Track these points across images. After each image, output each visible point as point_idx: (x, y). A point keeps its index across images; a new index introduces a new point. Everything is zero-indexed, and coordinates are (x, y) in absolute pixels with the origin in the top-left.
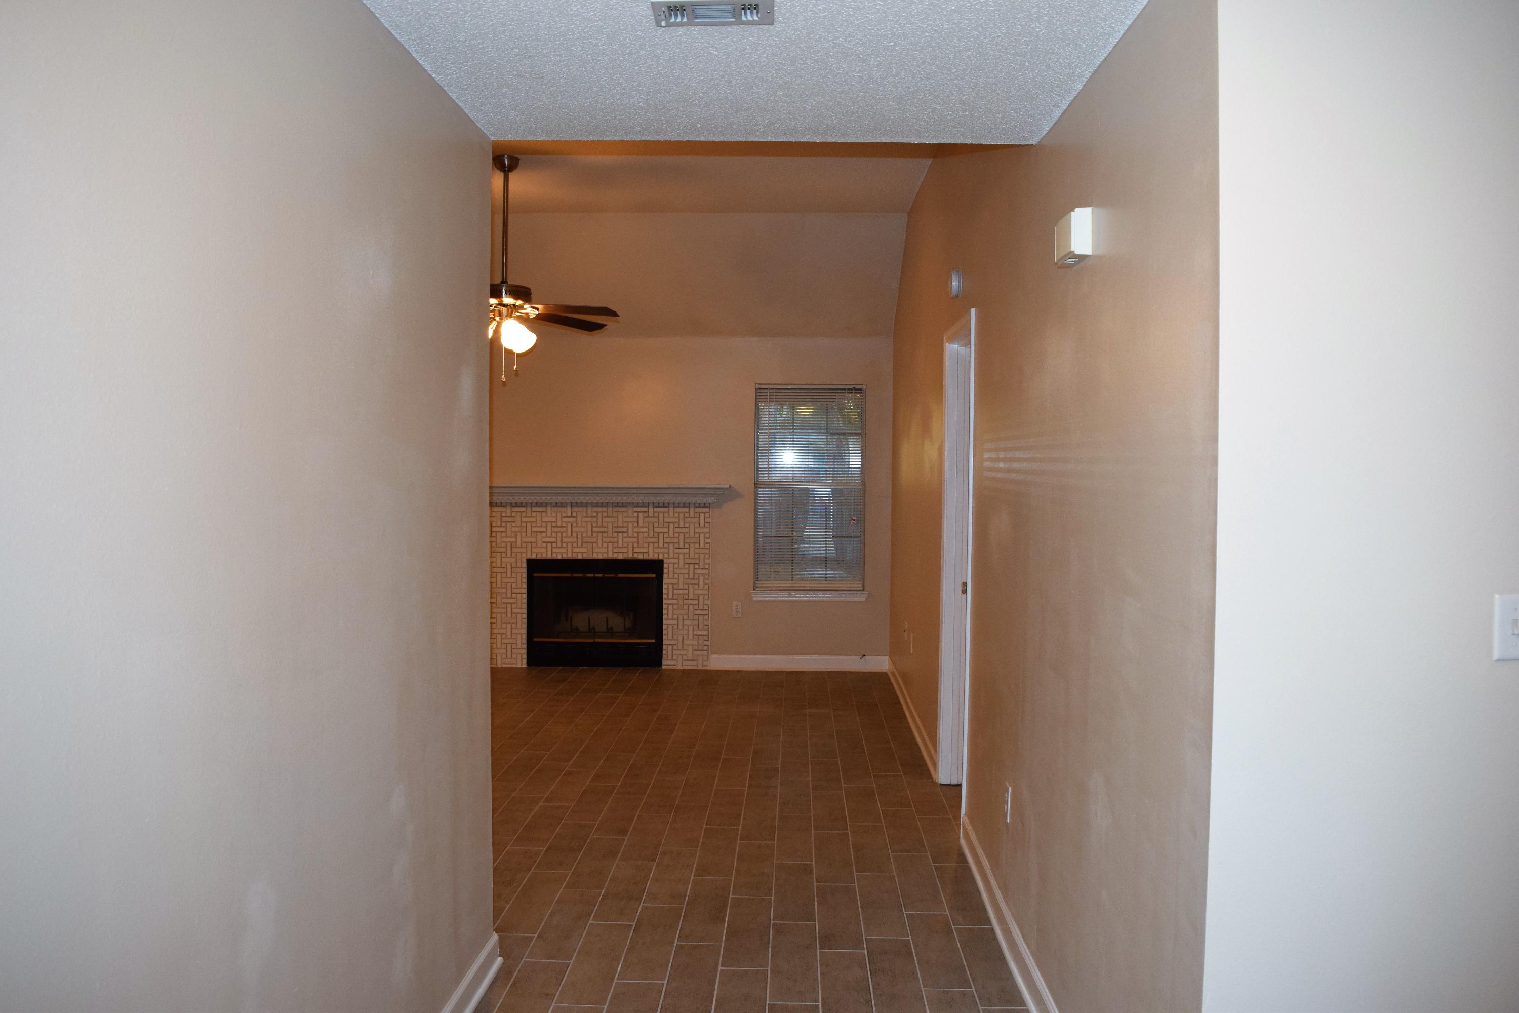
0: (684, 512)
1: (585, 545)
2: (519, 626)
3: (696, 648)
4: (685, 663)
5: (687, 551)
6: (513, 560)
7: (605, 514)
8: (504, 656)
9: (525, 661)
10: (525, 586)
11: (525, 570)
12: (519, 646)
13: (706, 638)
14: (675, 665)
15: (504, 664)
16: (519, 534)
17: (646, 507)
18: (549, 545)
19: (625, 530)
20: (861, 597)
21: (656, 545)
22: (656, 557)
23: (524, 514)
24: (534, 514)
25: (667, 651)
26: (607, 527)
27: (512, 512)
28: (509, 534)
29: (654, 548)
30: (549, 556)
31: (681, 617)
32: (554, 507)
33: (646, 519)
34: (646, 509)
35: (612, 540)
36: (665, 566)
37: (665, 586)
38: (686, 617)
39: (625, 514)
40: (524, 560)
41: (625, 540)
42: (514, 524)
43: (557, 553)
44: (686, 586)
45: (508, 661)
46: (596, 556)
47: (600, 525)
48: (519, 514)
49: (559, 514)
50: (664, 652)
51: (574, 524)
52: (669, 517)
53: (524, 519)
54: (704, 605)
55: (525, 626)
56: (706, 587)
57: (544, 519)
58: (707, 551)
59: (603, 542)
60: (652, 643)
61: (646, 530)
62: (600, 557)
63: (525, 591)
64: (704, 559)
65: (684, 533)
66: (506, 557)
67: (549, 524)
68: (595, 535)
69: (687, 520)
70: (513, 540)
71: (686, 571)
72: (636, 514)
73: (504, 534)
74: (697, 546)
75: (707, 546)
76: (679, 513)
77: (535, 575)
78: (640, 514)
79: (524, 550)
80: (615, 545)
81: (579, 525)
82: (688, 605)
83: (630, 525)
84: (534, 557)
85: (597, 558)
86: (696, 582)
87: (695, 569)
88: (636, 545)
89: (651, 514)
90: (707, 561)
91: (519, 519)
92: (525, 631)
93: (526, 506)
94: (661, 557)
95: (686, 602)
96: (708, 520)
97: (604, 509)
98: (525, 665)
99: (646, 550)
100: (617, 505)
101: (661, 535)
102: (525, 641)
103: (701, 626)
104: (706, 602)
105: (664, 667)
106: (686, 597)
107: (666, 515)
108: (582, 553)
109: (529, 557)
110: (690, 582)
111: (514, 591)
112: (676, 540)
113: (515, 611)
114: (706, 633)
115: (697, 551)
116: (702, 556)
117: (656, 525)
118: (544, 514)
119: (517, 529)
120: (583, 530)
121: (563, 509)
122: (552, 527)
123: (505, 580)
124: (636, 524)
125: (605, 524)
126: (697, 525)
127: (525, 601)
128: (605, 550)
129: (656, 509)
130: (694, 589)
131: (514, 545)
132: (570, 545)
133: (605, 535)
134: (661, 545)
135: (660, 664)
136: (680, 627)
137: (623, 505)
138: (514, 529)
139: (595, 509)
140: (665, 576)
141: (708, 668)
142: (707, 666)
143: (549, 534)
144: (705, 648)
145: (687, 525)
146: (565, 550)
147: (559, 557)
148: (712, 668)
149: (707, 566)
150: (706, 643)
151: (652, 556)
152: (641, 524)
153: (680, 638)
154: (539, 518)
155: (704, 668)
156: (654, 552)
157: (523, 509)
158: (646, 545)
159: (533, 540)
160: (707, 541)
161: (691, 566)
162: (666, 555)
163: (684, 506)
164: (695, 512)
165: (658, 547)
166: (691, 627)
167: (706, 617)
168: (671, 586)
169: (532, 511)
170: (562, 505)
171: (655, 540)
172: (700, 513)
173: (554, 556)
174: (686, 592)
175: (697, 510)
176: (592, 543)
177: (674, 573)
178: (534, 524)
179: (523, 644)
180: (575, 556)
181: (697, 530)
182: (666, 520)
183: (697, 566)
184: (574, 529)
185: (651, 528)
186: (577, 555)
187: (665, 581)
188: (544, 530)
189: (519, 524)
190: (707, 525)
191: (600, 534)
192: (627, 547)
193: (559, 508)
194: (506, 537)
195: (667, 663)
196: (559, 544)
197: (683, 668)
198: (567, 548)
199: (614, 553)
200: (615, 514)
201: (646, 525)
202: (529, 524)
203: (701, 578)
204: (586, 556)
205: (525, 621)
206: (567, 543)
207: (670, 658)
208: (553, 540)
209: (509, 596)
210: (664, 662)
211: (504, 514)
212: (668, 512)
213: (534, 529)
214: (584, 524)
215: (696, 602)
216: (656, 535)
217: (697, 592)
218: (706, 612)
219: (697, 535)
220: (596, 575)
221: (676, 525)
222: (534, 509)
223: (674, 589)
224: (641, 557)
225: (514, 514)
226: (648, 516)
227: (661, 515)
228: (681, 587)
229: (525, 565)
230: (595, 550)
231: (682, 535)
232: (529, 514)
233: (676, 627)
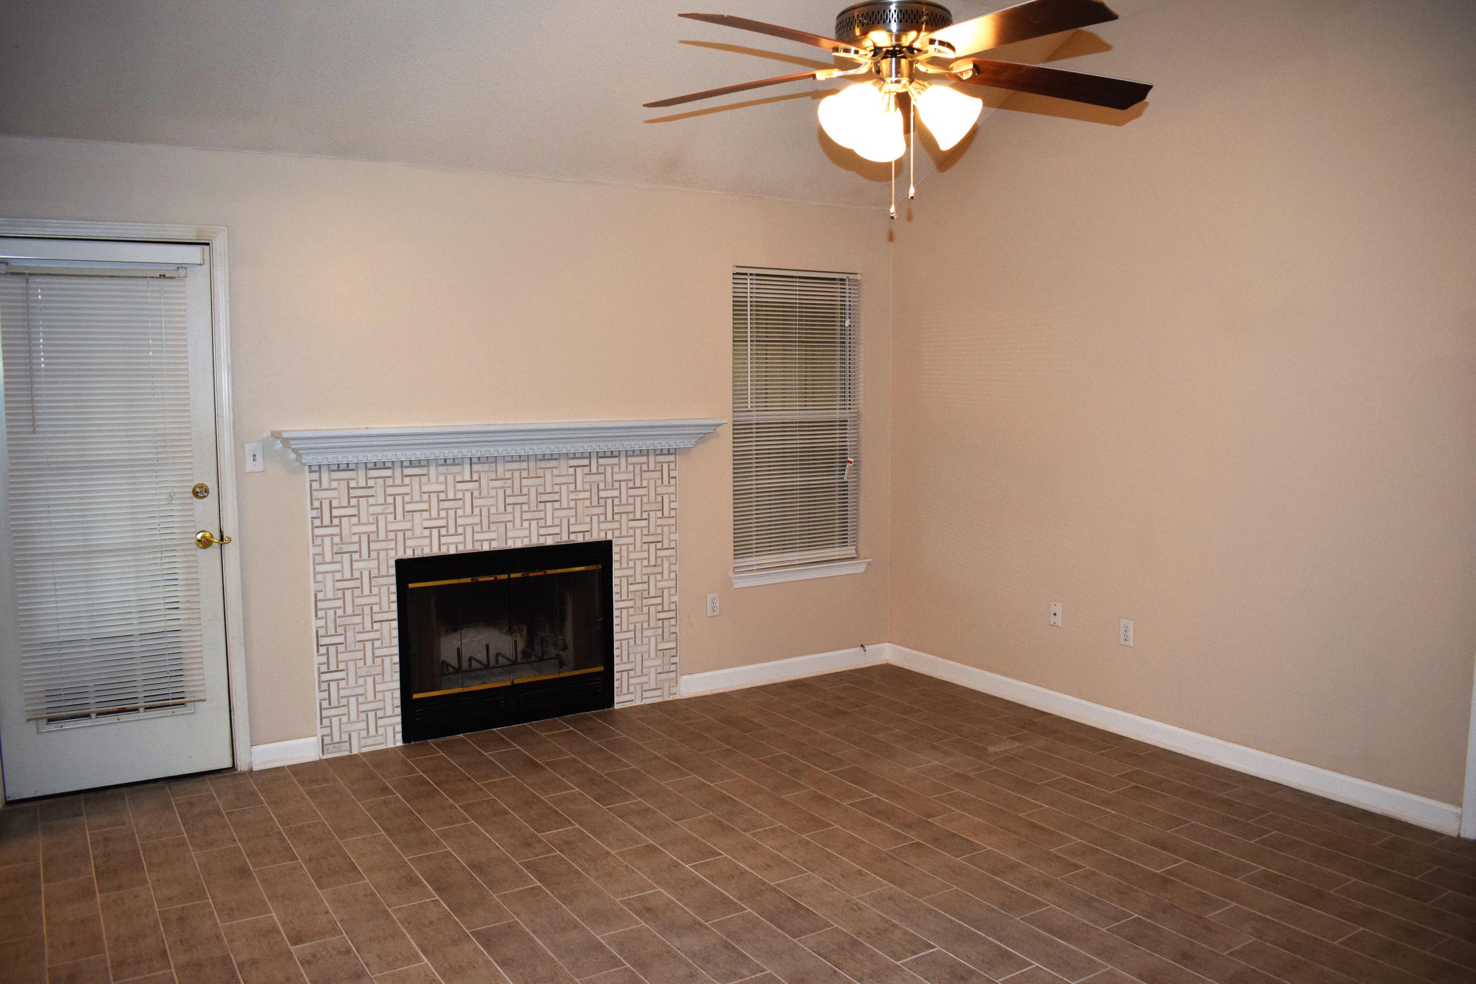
0: (641, 464)
1: (494, 527)
2: (387, 677)
3: (660, 670)
4: (645, 694)
5: (645, 523)
6: (373, 564)
7: (525, 474)
8: (364, 733)
9: (399, 736)
10: (394, 606)
11: (394, 580)
12: (389, 712)
13: (673, 652)
14: (632, 701)
15: (363, 747)
16: (381, 518)
17: (586, 458)
18: (435, 532)
19: (556, 497)
20: (857, 568)
21: (602, 518)
22: (602, 537)
23: (389, 482)
24: (407, 480)
25: (620, 681)
26: (528, 495)
27: (367, 479)
28: (364, 520)
29: (599, 522)
30: (436, 551)
31: (638, 626)
32: (440, 465)
33: (588, 478)
34: (586, 462)
35: (537, 515)
36: (615, 549)
37: (615, 581)
38: (645, 625)
39: (556, 472)
40: (392, 563)
41: (557, 513)
42: (372, 501)
43: (448, 544)
44: (645, 579)
45: (370, 741)
46: (512, 544)
47: (517, 492)
48: (381, 481)
49: (450, 479)
50: (616, 684)
51: (476, 494)
52: (620, 472)
53: (390, 491)
54: (670, 603)
55: (397, 676)
56: (673, 575)
57: (425, 489)
58: (672, 521)
59: (522, 520)
60: (599, 673)
61: (587, 495)
62: (519, 545)
63: (395, 615)
64: (670, 533)
65: (641, 496)
66: (361, 559)
67: (434, 497)
68: (509, 508)
69: (645, 475)
70: (373, 528)
71: (645, 555)
72: (572, 471)
73: (354, 520)
74: (659, 514)
75: (673, 513)
76: (634, 464)
77: (411, 586)
78: (579, 470)
79: (392, 545)
80: (542, 523)
81: (484, 493)
82: (649, 606)
83: (564, 487)
84: (409, 555)
85: (513, 547)
86: (659, 570)
87: (657, 550)
88: (572, 521)
89: (594, 470)
90: (673, 537)
91: (380, 490)
92: (397, 685)
93: (392, 468)
94: (609, 537)
95: (645, 602)
96: (672, 474)
97: (524, 465)
98: (400, 743)
99: (587, 528)
100: (543, 458)
101: (609, 501)
102: (398, 702)
103: (666, 635)
104: (673, 599)
105: (617, 707)
106: (645, 594)
107: (616, 469)
108: (490, 540)
109: (401, 555)
110: (650, 570)
111: (376, 617)
112: (630, 508)
113: (378, 653)
114: (673, 645)
115: (659, 522)
116: (666, 529)
117: (602, 486)
118: (424, 479)
119: (379, 509)
120: (491, 501)
121: (456, 469)
122: (439, 501)
123: (358, 601)
124: (572, 487)
125: (525, 490)
126: (659, 482)
127: (396, 633)
128: (526, 533)
129: (602, 461)
130: (656, 581)
131: (373, 537)
132: (469, 529)
133: (525, 507)
134: (609, 518)
135: (611, 703)
136: (638, 642)
137: (552, 458)
138: (372, 510)
139: (509, 466)
140: (615, 565)
141: (677, 697)
142: (675, 694)
143: (434, 514)
144: (673, 667)
145: (645, 484)
146: (460, 539)
147: (453, 551)
148: (685, 696)
149: (673, 545)
150: (674, 660)
151: (597, 536)
152: (579, 487)
153: (639, 657)
154: (416, 486)
155: (671, 698)
156: (599, 530)
157: (388, 473)
158: (588, 519)
159: (407, 525)
160: (673, 505)
161: (652, 546)
162: (617, 533)
163: (641, 453)
164: (656, 463)
165: (606, 521)
166: (653, 640)
167: (673, 622)
168: (624, 580)
169: (404, 476)
170: (455, 462)
171: (600, 510)
172: (662, 463)
173: (444, 551)
174: (645, 586)
175: (660, 459)
176: (506, 522)
177: (629, 560)
178: (408, 499)
179: (394, 707)
180: (478, 548)
181: (659, 490)
182: (616, 477)
183: (659, 546)
184: (477, 502)
185: (594, 491)
186: (482, 546)
187: (615, 573)
188: (425, 506)
189: (381, 500)
190: (672, 481)
191: (518, 507)
192: (560, 525)
193: (450, 467)
194: (359, 523)
195: (621, 700)
196: (452, 530)
197: (643, 703)
198: (464, 534)
199: (539, 535)
200: (540, 473)
201: (587, 487)
202: (399, 499)
203: (666, 564)
204: (496, 546)
205: (397, 668)
206: (464, 526)
207: (625, 690)
208: (442, 523)
209: (368, 626)
210: (616, 699)
211: (353, 484)
212: (619, 465)
213: (409, 507)
214: (493, 492)
215: (659, 600)
216: (602, 502)
217: (661, 585)
218: (673, 614)
219: (659, 498)
220: (513, 576)
221: (631, 485)
222: (407, 471)
223: (628, 584)
224: (580, 539)
225: (371, 483)
226: (590, 474)
227: (609, 469)
228: (638, 580)
229: (393, 571)
230: (510, 534)
231: (638, 499)
232: (398, 481)
233: (632, 642)
